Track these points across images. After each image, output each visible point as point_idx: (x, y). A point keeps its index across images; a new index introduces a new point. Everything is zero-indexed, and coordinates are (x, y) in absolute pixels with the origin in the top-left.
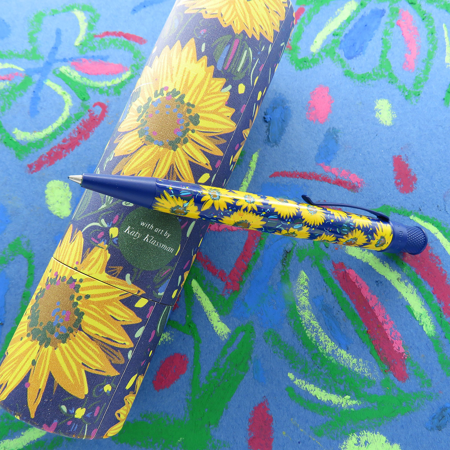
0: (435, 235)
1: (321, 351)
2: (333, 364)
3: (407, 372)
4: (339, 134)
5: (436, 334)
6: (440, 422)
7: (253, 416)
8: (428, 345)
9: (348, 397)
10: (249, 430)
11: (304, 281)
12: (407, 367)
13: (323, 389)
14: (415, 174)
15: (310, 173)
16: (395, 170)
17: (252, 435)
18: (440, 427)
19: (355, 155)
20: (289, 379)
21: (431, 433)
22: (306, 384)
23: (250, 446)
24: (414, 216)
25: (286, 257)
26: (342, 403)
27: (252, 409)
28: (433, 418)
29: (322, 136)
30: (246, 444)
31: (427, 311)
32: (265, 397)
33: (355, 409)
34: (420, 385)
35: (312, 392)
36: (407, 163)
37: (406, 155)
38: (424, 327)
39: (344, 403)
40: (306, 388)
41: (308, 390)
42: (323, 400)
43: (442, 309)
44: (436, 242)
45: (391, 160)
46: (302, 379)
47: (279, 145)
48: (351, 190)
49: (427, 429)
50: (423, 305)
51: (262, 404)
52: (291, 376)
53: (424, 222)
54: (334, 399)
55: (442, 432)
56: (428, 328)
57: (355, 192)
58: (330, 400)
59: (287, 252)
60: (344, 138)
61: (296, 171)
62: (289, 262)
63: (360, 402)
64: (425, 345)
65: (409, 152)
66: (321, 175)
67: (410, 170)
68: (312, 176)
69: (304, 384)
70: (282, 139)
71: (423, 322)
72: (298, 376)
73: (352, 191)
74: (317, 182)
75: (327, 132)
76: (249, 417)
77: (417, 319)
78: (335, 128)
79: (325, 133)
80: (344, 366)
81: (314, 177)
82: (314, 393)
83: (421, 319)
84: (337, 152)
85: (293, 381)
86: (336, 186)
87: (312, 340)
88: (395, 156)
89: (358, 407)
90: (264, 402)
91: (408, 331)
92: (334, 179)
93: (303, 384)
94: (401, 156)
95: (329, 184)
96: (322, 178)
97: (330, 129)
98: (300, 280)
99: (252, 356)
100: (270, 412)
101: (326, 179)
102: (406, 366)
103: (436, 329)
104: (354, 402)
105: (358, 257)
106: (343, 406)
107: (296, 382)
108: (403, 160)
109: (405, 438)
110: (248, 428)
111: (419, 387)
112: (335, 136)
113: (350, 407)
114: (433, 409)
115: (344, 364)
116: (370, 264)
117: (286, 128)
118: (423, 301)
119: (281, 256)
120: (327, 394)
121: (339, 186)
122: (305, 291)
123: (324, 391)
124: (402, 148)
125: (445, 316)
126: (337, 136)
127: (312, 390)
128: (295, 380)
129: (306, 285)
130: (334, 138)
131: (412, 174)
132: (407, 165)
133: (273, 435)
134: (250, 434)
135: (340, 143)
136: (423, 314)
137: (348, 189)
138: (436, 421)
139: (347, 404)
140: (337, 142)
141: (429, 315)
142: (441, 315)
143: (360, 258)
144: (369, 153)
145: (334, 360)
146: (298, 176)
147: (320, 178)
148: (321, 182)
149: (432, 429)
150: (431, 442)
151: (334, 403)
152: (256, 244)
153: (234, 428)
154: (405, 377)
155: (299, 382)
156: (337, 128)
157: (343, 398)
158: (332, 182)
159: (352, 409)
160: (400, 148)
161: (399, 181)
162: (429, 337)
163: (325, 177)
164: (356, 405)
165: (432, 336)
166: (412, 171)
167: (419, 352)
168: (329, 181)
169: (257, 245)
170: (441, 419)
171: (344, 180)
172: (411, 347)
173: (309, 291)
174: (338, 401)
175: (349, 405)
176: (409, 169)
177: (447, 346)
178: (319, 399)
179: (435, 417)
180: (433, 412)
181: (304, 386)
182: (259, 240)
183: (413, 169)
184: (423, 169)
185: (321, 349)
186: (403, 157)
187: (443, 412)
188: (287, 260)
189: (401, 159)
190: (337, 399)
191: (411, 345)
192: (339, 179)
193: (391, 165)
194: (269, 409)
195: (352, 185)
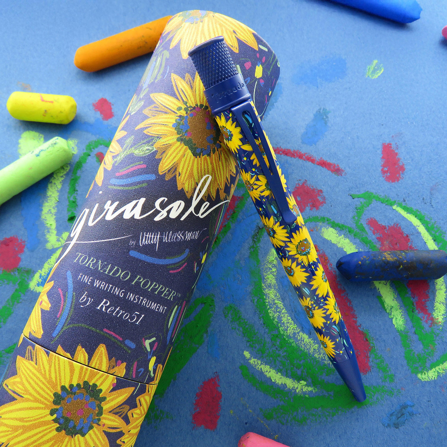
0: (417, 228)
1: (282, 332)
2: (293, 347)
3: (370, 364)
4: (329, 116)
5: (405, 329)
6: (399, 420)
7: (201, 391)
8: (396, 338)
9: (303, 383)
10: (195, 404)
11: (274, 259)
12: (371, 360)
13: (278, 372)
14: (403, 164)
15: (294, 151)
16: (383, 158)
17: (198, 410)
18: (398, 424)
19: (343, 138)
20: (244, 357)
21: (387, 430)
22: (261, 364)
23: (194, 421)
24: (397, 206)
25: (258, 233)
26: (297, 388)
27: (201, 384)
28: (392, 415)
29: (312, 116)
30: (190, 418)
31: (399, 304)
32: (216, 372)
33: (309, 396)
34: (381, 379)
35: (267, 374)
36: (396, 151)
37: (396, 144)
38: (394, 320)
39: (299, 389)
40: (261, 368)
41: (263, 371)
42: (277, 382)
43: (415, 303)
44: (417, 234)
45: (380, 146)
46: (258, 359)
47: (265, 120)
48: (335, 172)
49: (383, 425)
50: (395, 298)
51: (212, 379)
52: (247, 354)
53: (407, 213)
54: (289, 383)
55: (399, 430)
56: (398, 321)
57: (339, 175)
58: (285, 384)
59: (260, 228)
60: (333, 120)
61: (280, 147)
62: (261, 239)
63: (316, 389)
64: (393, 338)
65: (400, 141)
66: (305, 154)
67: (399, 160)
68: (295, 154)
69: (260, 364)
70: (269, 114)
71: (393, 315)
72: (254, 355)
73: (335, 174)
74: (301, 161)
75: (317, 112)
76: (197, 391)
77: (388, 311)
78: (326, 109)
79: (315, 112)
80: (304, 350)
81: (297, 155)
82: (268, 375)
83: (391, 311)
84: (325, 133)
85: (249, 360)
86: (320, 167)
87: (274, 320)
88: (385, 143)
89: (314, 395)
90: (215, 378)
91: (376, 323)
92: (319, 159)
93: (258, 364)
94: (391, 144)
95: (313, 164)
96: (306, 158)
97: (320, 109)
98: (269, 258)
99: (208, 329)
100: (219, 389)
101: (310, 159)
102: (369, 358)
103: (406, 324)
104: (310, 389)
105: (334, 241)
106: (297, 391)
107: (252, 361)
108: (392, 149)
109: (359, 432)
110: (194, 402)
111: (380, 381)
112: (325, 117)
113: (305, 393)
114: (393, 405)
115: (304, 348)
116: (345, 250)
117: (275, 104)
118: (395, 294)
119: (253, 232)
120: (282, 377)
121: (323, 167)
122: (273, 269)
123: (279, 374)
124: (393, 137)
125: (417, 311)
126: (327, 117)
127: (267, 371)
128: (250, 359)
129: (274, 263)
130: (323, 118)
131: (401, 164)
132: (397, 154)
133: (220, 412)
134: (195, 409)
135: (329, 124)
136: (394, 306)
137: (332, 171)
138: (394, 418)
139: (302, 389)
140: (326, 123)
141: (400, 309)
142: (413, 310)
143: (335, 243)
144: (358, 137)
145: (294, 343)
146: (281, 152)
147: (304, 157)
148: (304, 161)
149: (389, 425)
150: (386, 439)
151: (288, 387)
152: (228, 217)
153: (180, 400)
154: (367, 369)
155: (254, 361)
156: (328, 109)
157: (299, 383)
158: (316, 162)
159: (307, 396)
160: (391, 136)
161: (386, 169)
162: (397, 331)
163: (309, 156)
164: (311, 392)
165: (401, 330)
166: (401, 160)
167: (385, 345)
168: (313, 161)
169: (230, 218)
170: (400, 417)
171: (328, 162)
172: (377, 339)
173: (277, 270)
174: (293, 386)
175: (304, 391)
176: (398, 158)
177: (416, 342)
178: (273, 381)
179: (394, 414)
180: (392, 409)
181: (260, 366)
182: (232, 213)
183: (402, 158)
184: (412, 160)
185: (282, 330)
186: (393, 146)
187: (403, 410)
188: (258, 236)
189: (391, 147)
190: (292, 384)
191: (377, 337)
192: (323, 160)
193: (380, 152)
194: (219, 386)
195: (336, 168)
